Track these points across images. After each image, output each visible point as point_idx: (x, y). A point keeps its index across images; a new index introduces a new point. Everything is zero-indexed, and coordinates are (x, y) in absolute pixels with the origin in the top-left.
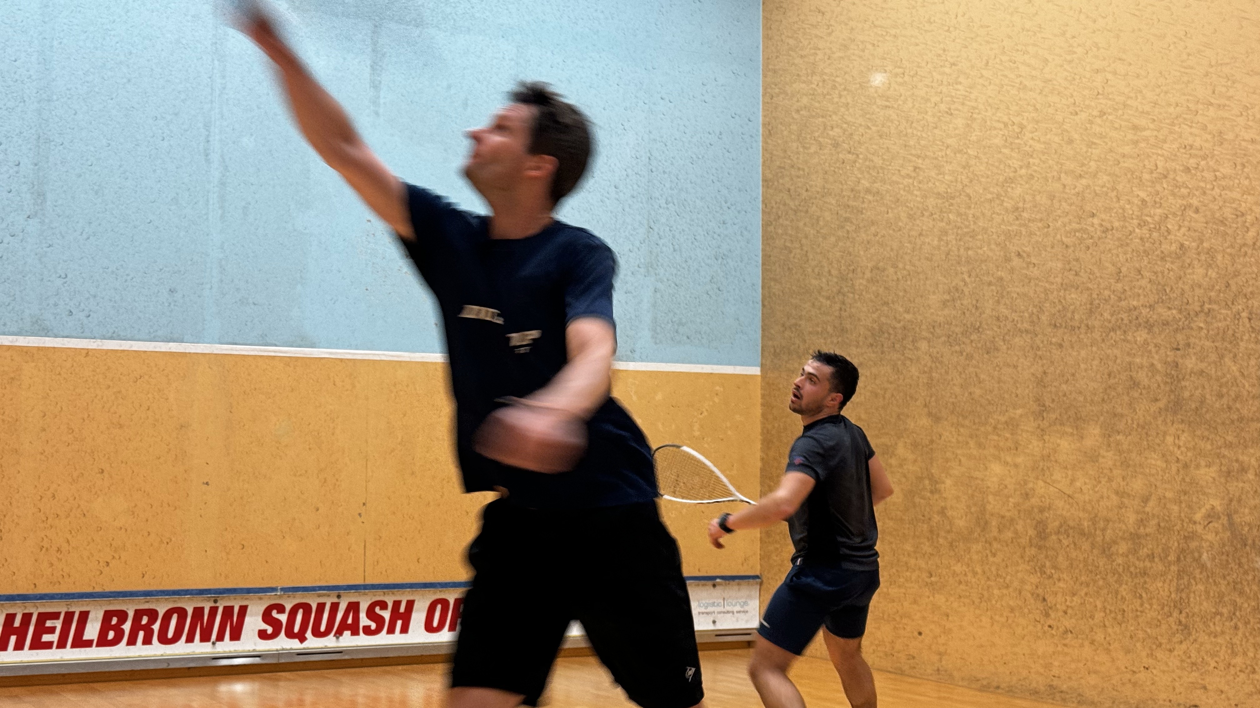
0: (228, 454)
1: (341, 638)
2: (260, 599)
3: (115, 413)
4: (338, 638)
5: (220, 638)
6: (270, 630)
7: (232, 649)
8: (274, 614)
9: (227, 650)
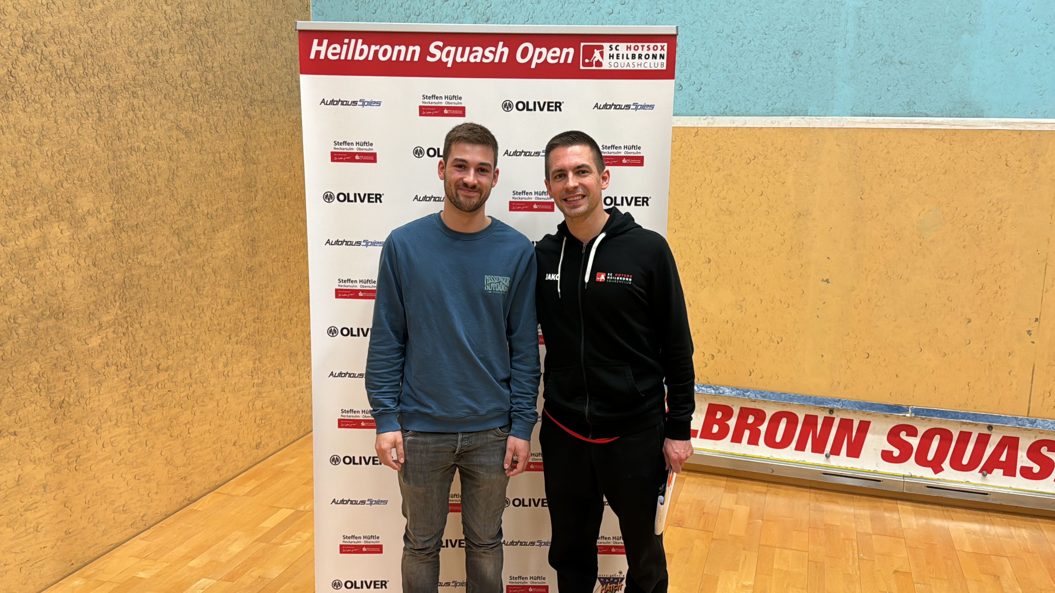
0: (855, 248)
1: (988, 475)
2: (886, 416)
3: (725, 198)
4: (984, 475)
5: (836, 451)
6: (896, 453)
7: (849, 466)
8: (903, 435)
9: (842, 465)
